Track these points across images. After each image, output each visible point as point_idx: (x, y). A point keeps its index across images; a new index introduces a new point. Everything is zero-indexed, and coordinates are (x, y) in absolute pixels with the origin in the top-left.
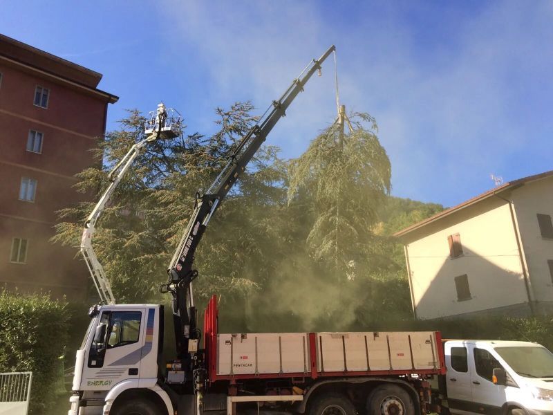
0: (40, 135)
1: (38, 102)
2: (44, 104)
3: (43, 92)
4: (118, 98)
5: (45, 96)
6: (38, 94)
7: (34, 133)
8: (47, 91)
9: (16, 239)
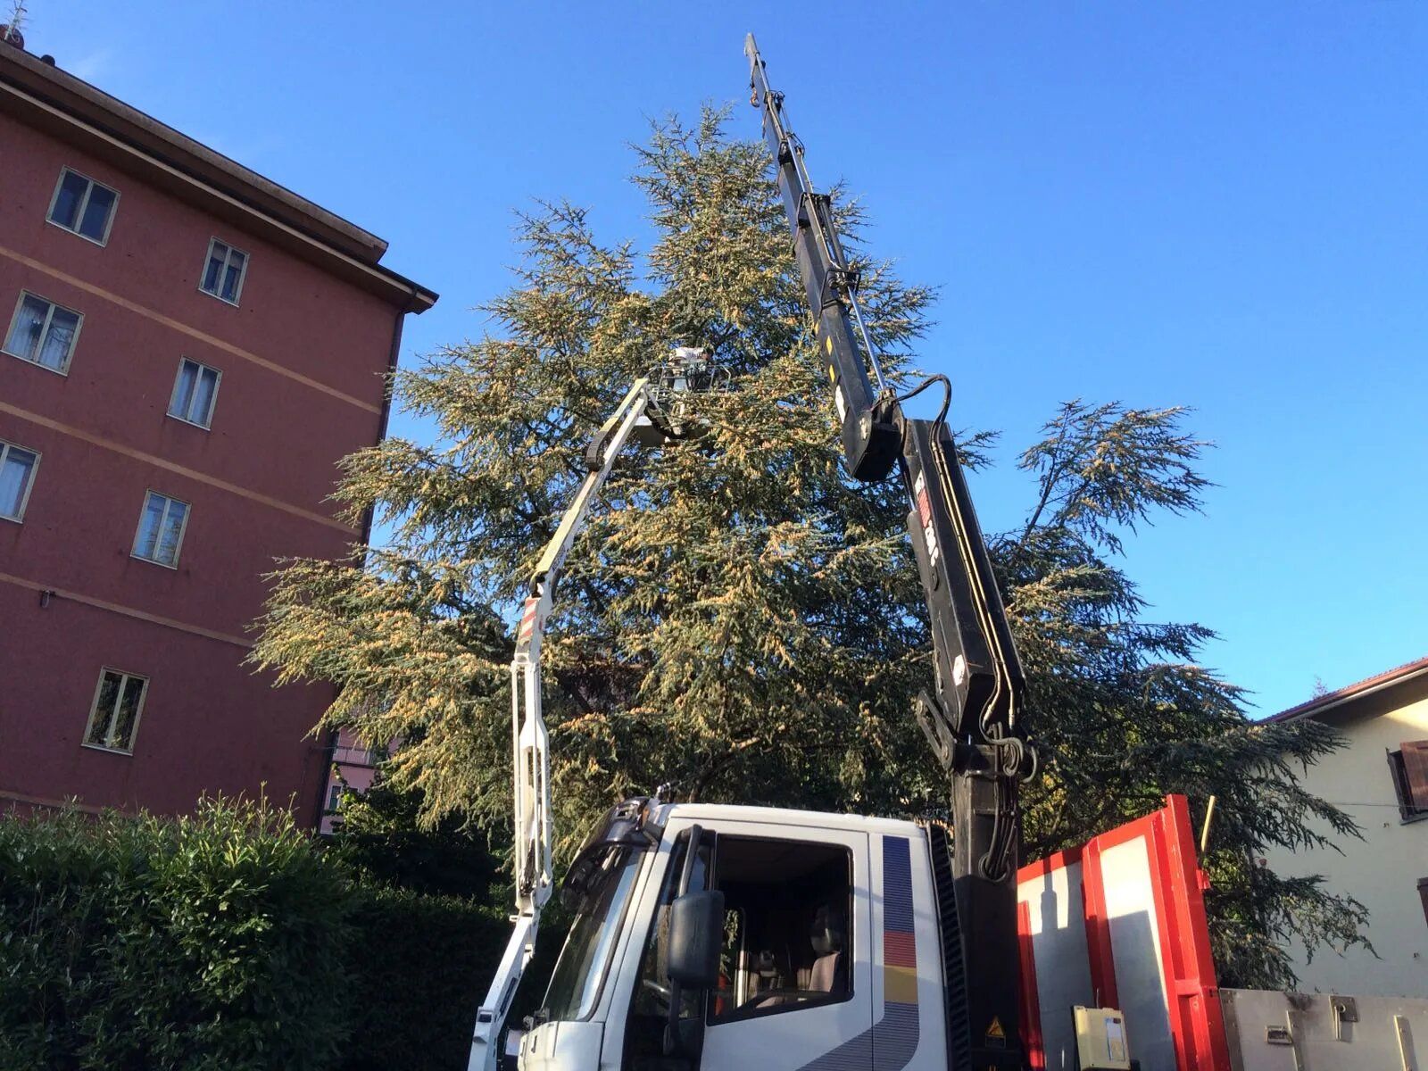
0: (210, 375)
1: (211, 283)
2: (228, 292)
3: (227, 261)
4: (435, 297)
5: (234, 272)
6: (216, 263)
7: (191, 368)
8: (241, 257)
9: (109, 677)
